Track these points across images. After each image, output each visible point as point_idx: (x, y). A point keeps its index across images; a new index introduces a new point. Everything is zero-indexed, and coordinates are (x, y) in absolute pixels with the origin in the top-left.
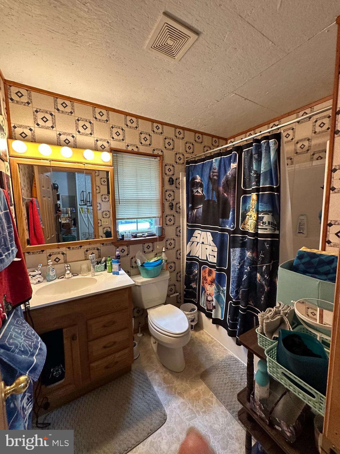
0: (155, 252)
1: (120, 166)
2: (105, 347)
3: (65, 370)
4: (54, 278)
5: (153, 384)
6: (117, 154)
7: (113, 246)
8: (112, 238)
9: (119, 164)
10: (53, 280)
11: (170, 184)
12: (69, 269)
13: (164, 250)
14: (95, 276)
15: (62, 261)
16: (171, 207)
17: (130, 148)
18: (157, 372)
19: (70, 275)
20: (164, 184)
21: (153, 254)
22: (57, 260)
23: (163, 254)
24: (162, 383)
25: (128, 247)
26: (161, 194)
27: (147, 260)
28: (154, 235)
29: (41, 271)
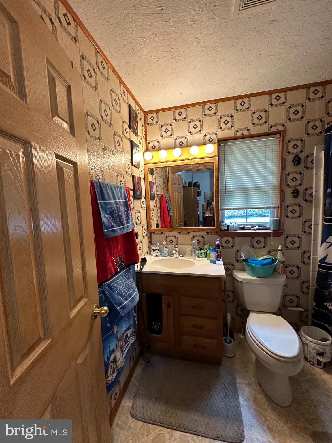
0: (268, 248)
1: (228, 155)
2: (194, 326)
3: (162, 328)
4: (166, 255)
5: (240, 393)
6: (225, 143)
7: (217, 236)
8: (215, 227)
9: (227, 153)
10: (166, 256)
11: (295, 165)
12: (177, 250)
13: (279, 248)
14: (195, 260)
15: (174, 243)
16: (296, 194)
17: (239, 134)
18: (249, 385)
19: (178, 256)
20: (285, 166)
21: (264, 251)
22: (171, 242)
23: (279, 254)
24: (251, 401)
25: (234, 239)
26: (280, 179)
27: (256, 256)
28: (268, 229)
29: (159, 248)
